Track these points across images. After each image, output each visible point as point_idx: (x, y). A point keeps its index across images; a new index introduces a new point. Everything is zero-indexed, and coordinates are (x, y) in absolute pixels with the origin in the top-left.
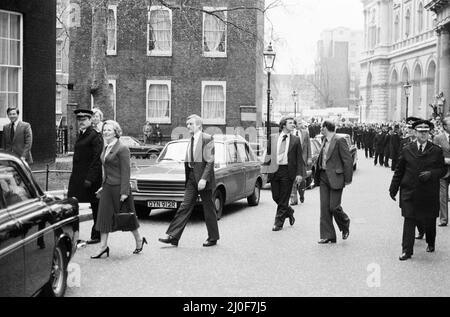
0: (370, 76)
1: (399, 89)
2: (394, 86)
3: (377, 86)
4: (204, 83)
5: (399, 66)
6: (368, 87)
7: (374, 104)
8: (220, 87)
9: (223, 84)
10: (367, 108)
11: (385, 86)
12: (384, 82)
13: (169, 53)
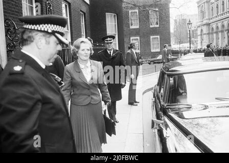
0: (202, 30)
1: (215, 35)
2: (212, 33)
3: (205, 34)
4: (151, 37)
5: (214, 26)
6: (201, 35)
7: (204, 41)
8: (158, 38)
9: (159, 37)
10: (201, 42)
11: (208, 34)
12: (208, 32)
13: (138, 27)
